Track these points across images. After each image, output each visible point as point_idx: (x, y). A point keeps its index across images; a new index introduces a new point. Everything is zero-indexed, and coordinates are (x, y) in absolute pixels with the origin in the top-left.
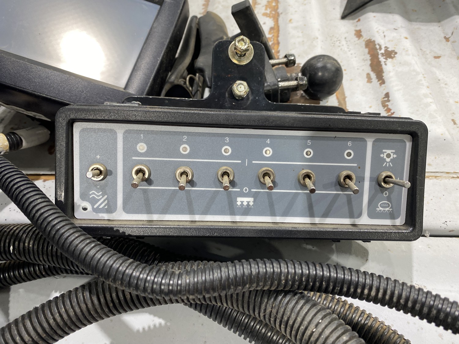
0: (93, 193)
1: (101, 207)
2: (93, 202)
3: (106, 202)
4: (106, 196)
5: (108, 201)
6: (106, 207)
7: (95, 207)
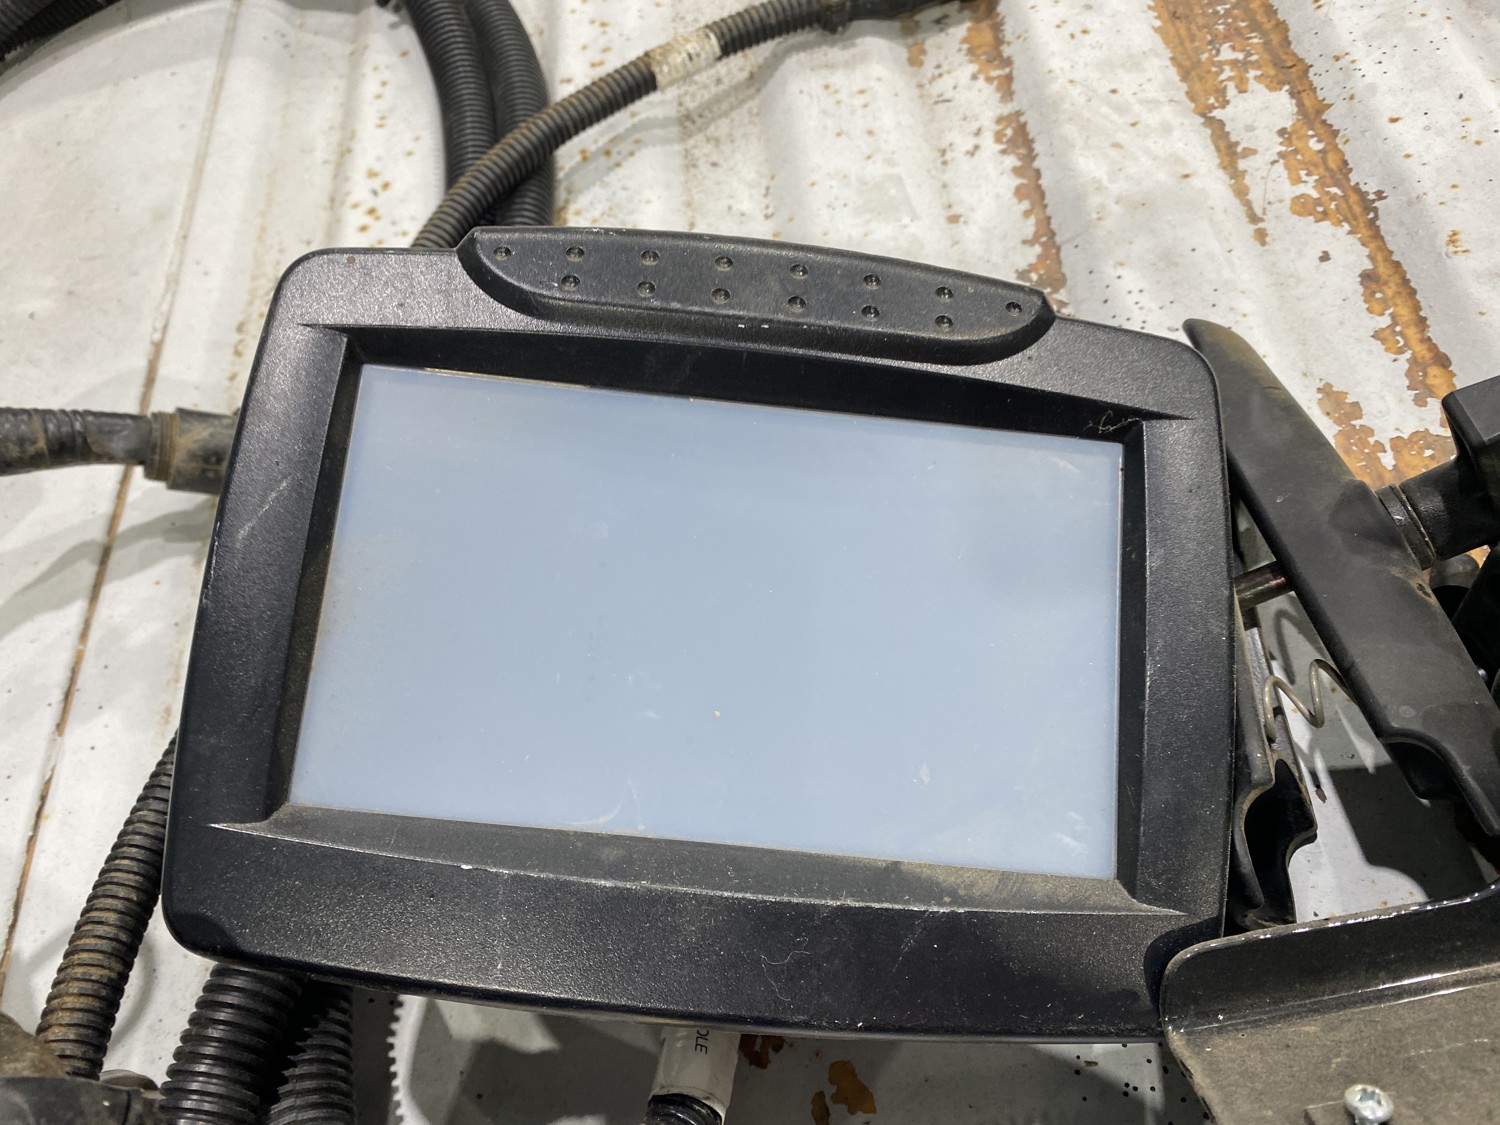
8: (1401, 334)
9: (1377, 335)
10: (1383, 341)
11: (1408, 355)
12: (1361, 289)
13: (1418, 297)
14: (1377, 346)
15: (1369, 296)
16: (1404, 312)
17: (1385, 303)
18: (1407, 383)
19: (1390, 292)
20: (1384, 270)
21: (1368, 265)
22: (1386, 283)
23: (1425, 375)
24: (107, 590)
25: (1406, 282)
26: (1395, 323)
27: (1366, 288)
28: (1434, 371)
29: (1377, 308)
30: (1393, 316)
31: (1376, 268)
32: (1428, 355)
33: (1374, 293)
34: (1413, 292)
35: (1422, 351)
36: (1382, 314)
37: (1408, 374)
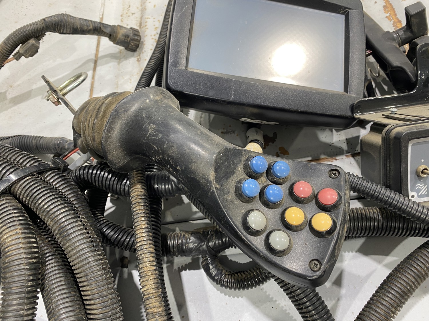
0: (419, 186)
1: (423, 194)
2: (418, 191)
3: (426, 189)
4: (426, 186)
5: (427, 189)
6: (426, 193)
7: (419, 194)
8: (391, 17)
9: (387, 17)
10: (388, 18)
11: (393, 21)
12: (383, 9)
13: (395, 10)
14: (387, 19)
15: (385, 10)
16: (392, 13)
17: (388, 11)
18: (393, 26)
19: (389, 9)
20: (388, 5)
21: (385, 4)
22: (388, 7)
23: (396, 24)
24: (98, 68)
25: (392, 7)
26: (390, 15)
27: (384, 8)
28: (398, 24)
29: (386, 12)
30: (390, 14)
31: (386, 4)
32: (397, 21)
33: (386, 9)
34: (394, 9)
35: (396, 20)
36: (387, 13)
37: (393, 24)
